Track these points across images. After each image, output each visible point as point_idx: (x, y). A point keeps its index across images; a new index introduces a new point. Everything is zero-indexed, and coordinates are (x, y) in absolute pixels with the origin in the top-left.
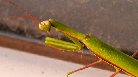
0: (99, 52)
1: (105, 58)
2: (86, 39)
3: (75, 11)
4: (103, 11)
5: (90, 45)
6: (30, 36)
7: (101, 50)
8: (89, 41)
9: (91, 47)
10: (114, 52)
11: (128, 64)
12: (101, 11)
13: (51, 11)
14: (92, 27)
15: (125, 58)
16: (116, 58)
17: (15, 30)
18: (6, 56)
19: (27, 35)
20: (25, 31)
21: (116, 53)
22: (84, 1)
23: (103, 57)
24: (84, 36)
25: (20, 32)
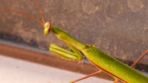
0: (97, 62)
1: (103, 68)
2: (85, 50)
3: (83, 22)
4: (109, 22)
5: (89, 56)
6: (43, 48)
7: (99, 60)
8: (88, 52)
9: (90, 57)
10: (112, 62)
11: (126, 74)
12: (107, 21)
13: (62, 22)
14: (100, 38)
15: (122, 67)
16: (114, 68)
17: (29, 41)
18: (17, 67)
19: (40, 47)
20: (38, 43)
21: (114, 63)
22: (91, 12)
23: (101, 66)
24: (84, 46)
25: (34, 44)
